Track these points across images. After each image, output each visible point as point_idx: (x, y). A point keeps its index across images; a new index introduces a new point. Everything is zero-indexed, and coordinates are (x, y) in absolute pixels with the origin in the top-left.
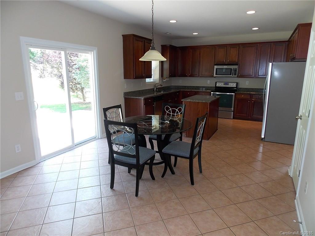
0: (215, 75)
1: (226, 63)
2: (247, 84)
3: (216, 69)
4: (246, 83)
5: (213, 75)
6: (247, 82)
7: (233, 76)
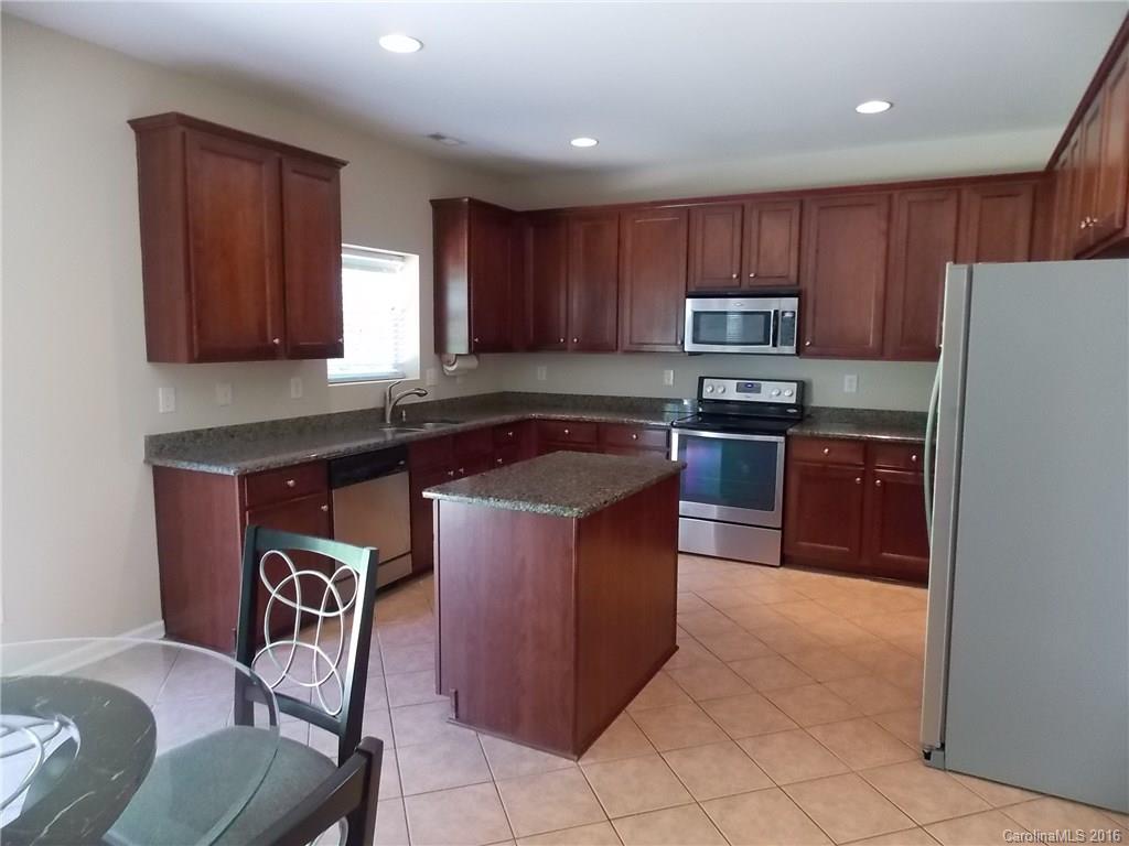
0: (689, 346)
1: (745, 287)
2: (846, 389)
3: (696, 314)
4: (846, 384)
5: (683, 343)
6: (847, 377)
7: (775, 351)
